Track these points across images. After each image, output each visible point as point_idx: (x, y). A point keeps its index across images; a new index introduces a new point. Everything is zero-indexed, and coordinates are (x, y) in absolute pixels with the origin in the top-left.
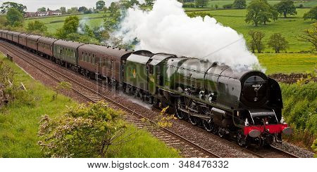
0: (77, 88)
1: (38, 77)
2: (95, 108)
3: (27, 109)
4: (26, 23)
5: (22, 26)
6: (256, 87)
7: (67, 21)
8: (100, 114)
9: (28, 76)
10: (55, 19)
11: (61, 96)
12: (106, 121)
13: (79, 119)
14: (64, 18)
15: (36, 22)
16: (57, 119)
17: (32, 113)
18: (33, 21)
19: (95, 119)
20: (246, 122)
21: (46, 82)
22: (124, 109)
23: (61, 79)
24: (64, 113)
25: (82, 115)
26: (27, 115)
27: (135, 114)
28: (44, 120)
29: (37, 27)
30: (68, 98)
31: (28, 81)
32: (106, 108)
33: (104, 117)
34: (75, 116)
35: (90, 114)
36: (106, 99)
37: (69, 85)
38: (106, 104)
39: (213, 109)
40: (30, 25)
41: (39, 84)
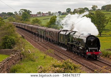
0: (56, 53)
1: (37, 47)
2: (65, 63)
3: (31, 63)
4: (31, 19)
5: (29, 21)
6: (92, 40)
7: (51, 18)
8: (68, 66)
9: (32, 46)
10: (45, 18)
11: (48, 57)
12: (71, 69)
13: (57, 68)
14: (50, 17)
15: (36, 19)
16: (46, 68)
17: (34, 64)
18: (35, 19)
19: (65, 68)
20: (87, 51)
21: (41, 49)
22: (80, 64)
23: (48, 48)
24: (50, 65)
25: (59, 66)
26: (31, 65)
27: (86, 67)
28: (40, 68)
29: (37, 22)
30: (52, 57)
31: (32, 49)
32: (71, 63)
33: (70, 68)
34: (55, 67)
35: (63, 66)
36: (71, 59)
37: (52, 51)
38: (71, 61)
39: (80, 48)
40: (33, 20)
41: (37, 50)
